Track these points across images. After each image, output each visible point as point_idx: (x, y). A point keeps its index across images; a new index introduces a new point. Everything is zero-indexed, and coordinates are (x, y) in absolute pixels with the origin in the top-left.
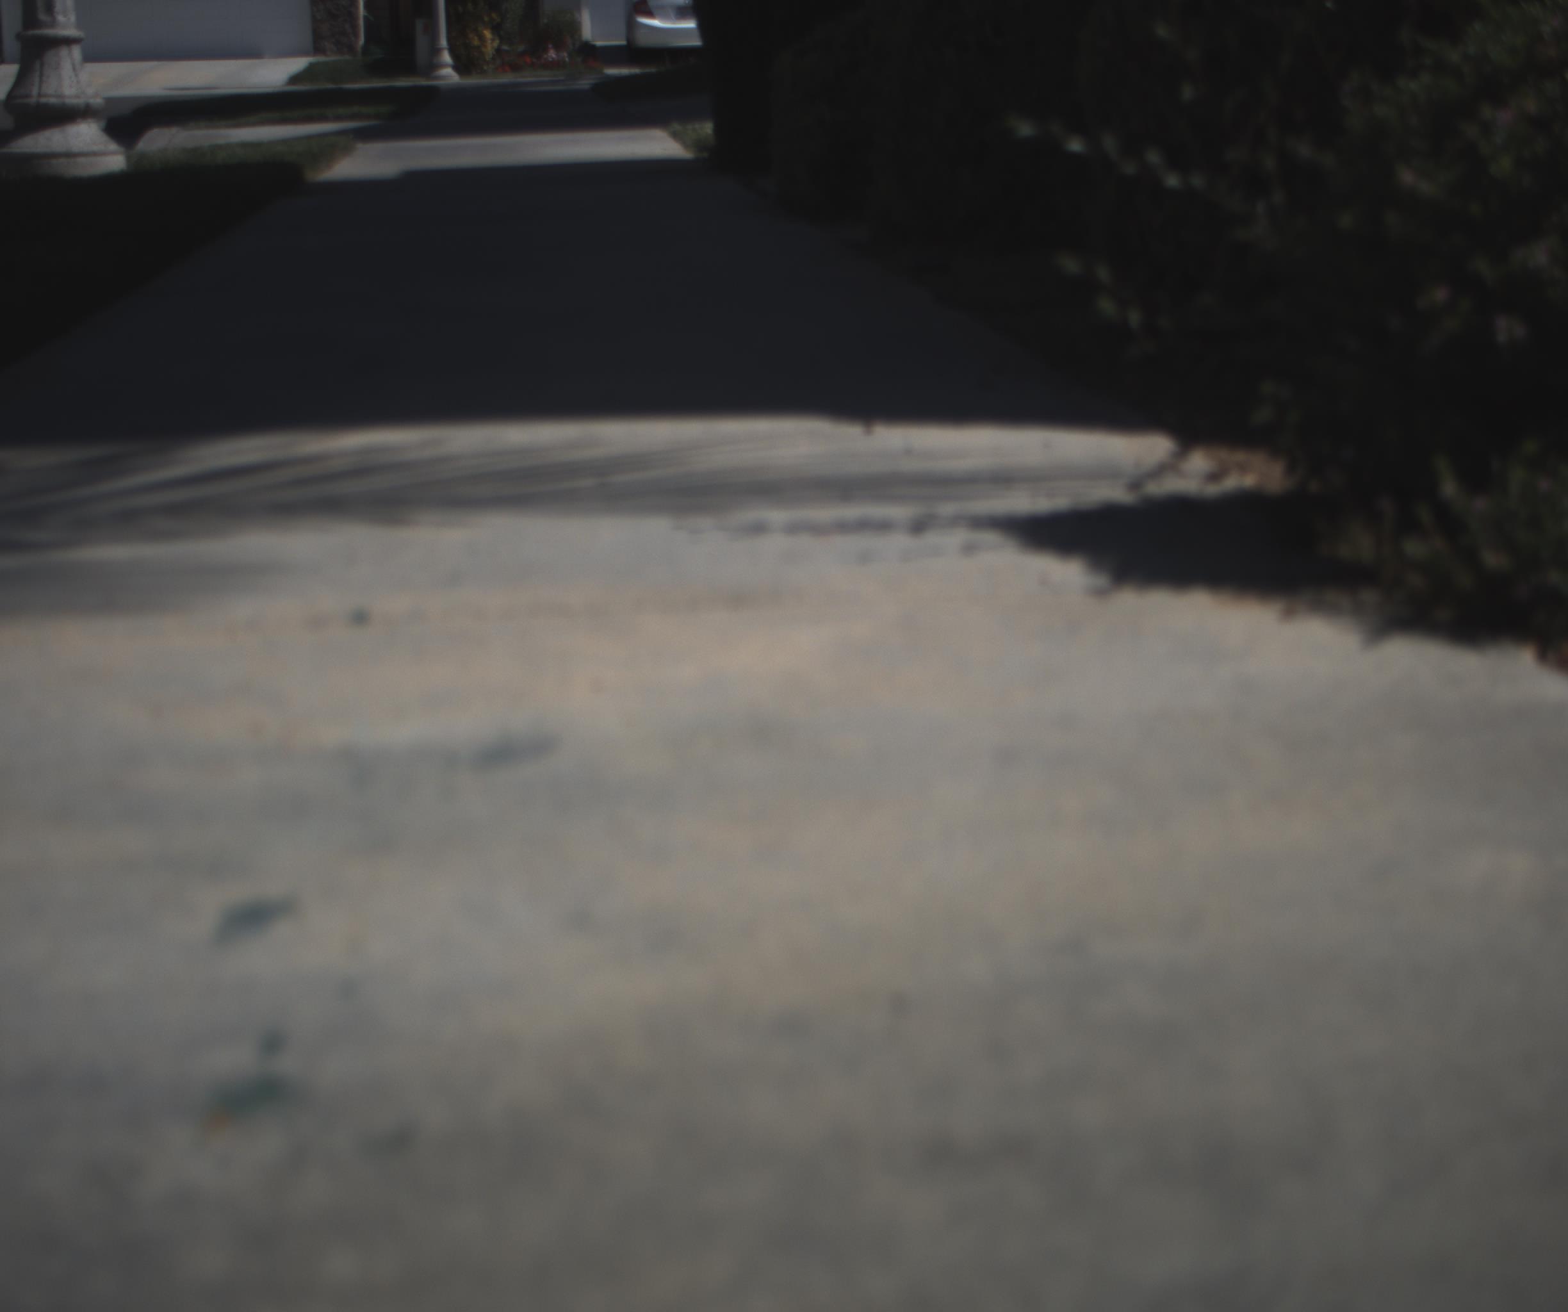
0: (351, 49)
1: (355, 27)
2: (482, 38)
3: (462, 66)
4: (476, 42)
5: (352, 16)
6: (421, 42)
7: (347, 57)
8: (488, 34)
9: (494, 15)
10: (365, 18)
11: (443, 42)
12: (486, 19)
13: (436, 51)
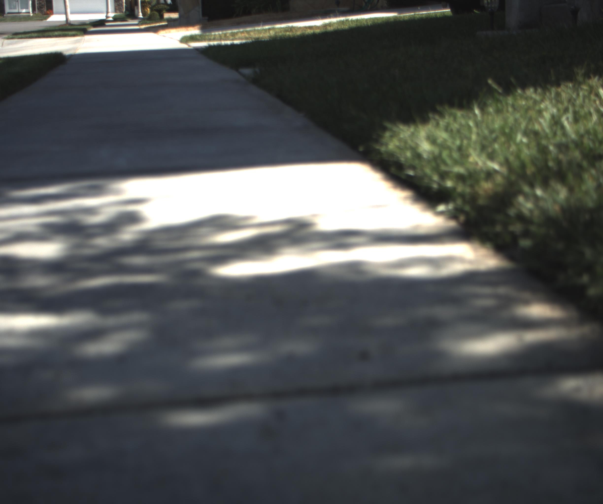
0: (122, 12)
1: (123, 7)
2: (147, 10)
3: (144, 15)
4: (146, 11)
5: (122, 5)
6: (136, 10)
7: (122, 14)
8: (149, 9)
9: (150, 6)
10: (125, 6)
11: (140, 11)
12: (148, 6)
13: (138, 12)
